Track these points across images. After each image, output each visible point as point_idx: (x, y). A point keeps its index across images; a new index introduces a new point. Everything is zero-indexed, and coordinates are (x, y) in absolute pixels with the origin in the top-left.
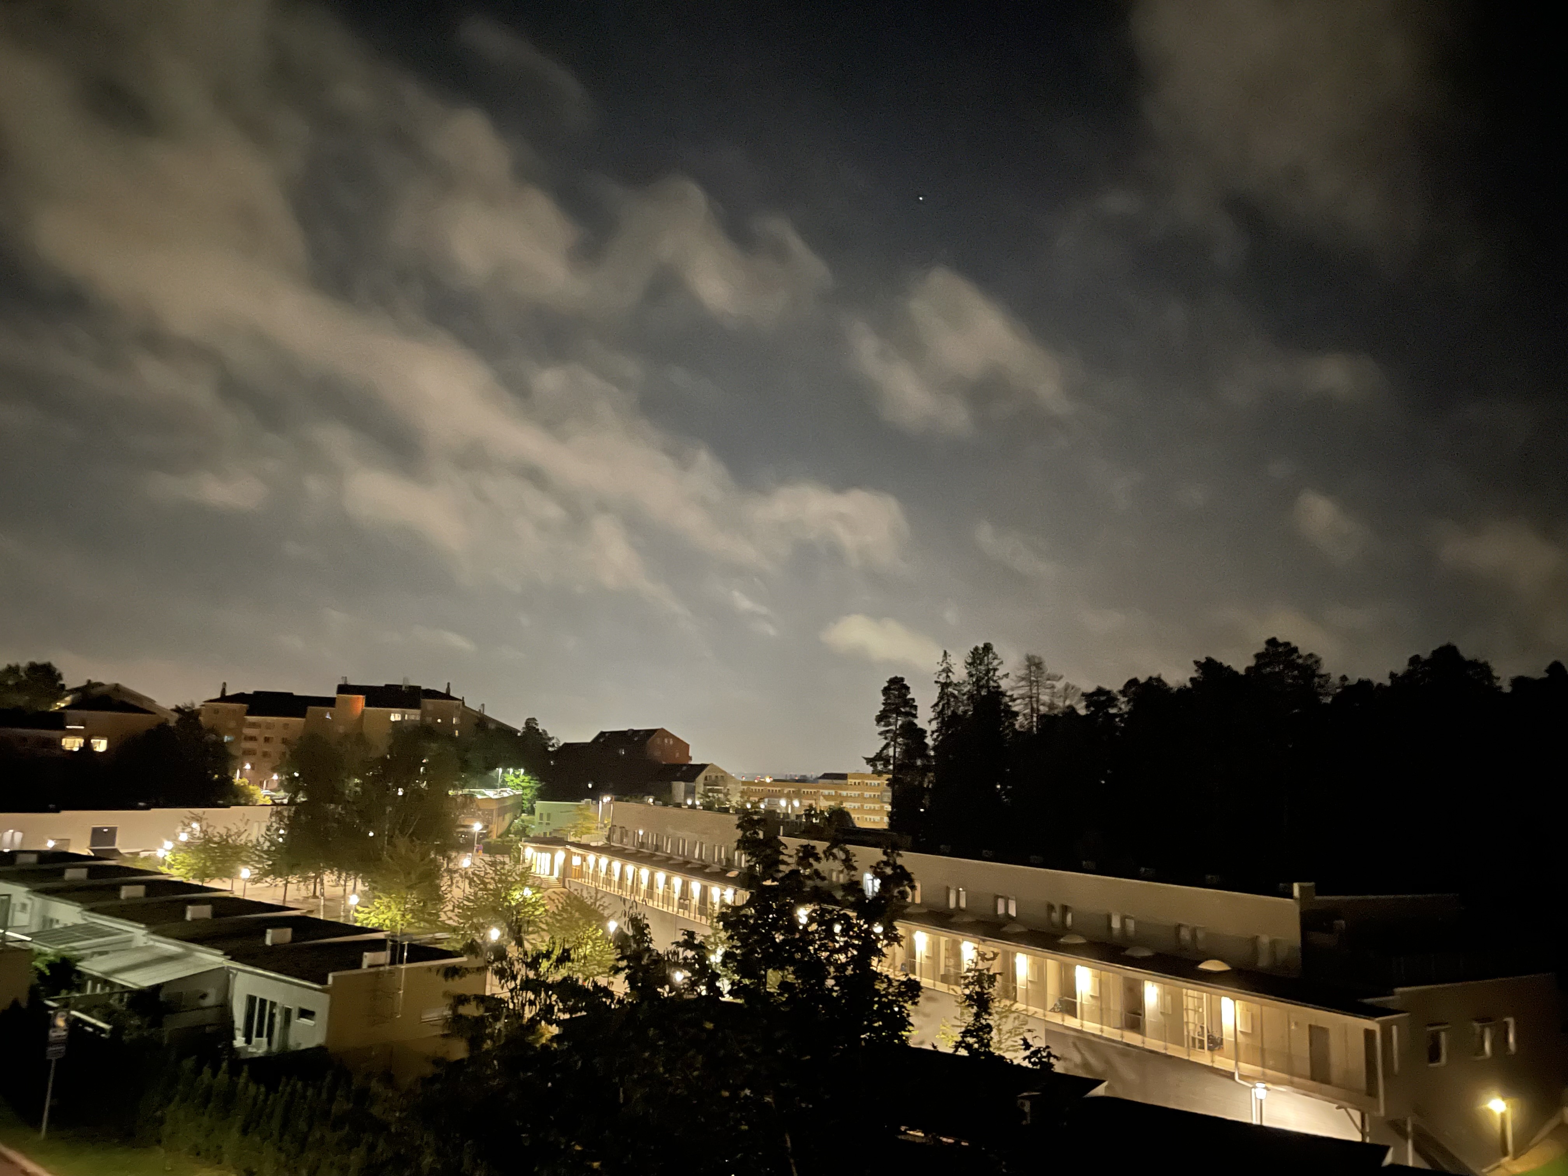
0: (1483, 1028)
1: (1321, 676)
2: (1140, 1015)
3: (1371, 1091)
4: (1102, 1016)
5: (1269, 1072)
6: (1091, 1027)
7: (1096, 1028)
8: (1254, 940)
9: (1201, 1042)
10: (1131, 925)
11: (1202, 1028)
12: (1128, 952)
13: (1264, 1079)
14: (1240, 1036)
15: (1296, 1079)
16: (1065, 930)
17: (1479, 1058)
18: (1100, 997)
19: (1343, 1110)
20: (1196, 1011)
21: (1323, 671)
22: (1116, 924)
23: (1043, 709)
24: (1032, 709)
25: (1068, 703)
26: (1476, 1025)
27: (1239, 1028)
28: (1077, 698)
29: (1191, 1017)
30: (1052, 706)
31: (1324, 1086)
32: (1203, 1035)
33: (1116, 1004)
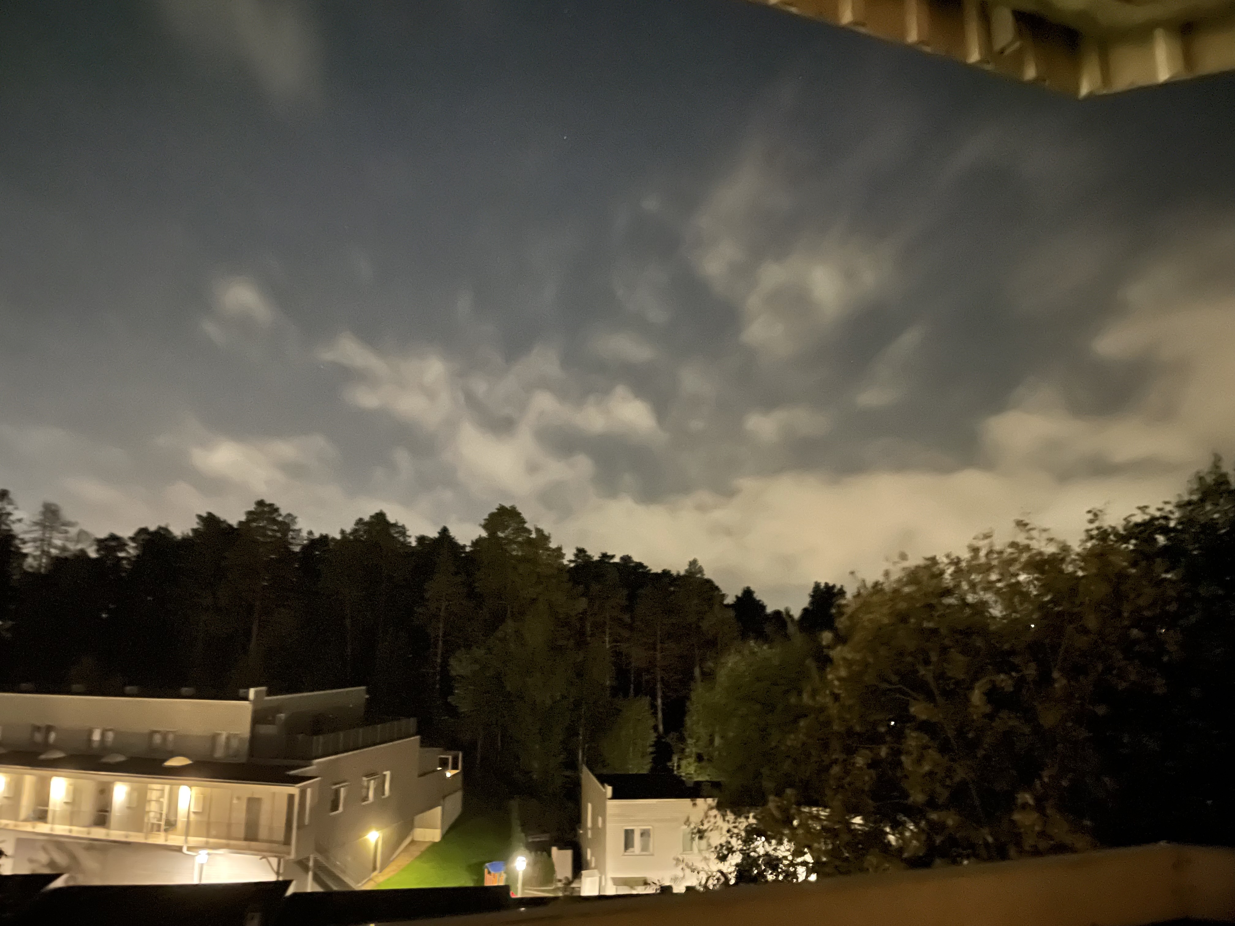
0: (369, 781)
1: (294, 531)
2: (107, 811)
3: (287, 842)
4: (72, 817)
5: (212, 840)
6: (61, 829)
7: (65, 830)
8: (214, 738)
9: (159, 826)
10: (110, 735)
11: (161, 814)
12: (105, 760)
13: (207, 846)
14: (192, 817)
15: (232, 842)
16: (46, 746)
17: (366, 803)
18: (73, 803)
19: (264, 860)
20: (157, 801)
21: (296, 527)
22: (96, 736)
23: (54, 551)
24: (43, 552)
25: (79, 547)
26: (365, 779)
27: (192, 809)
28: (88, 543)
29: (153, 807)
30: (64, 549)
31: (253, 844)
32: (160, 820)
33: (88, 807)
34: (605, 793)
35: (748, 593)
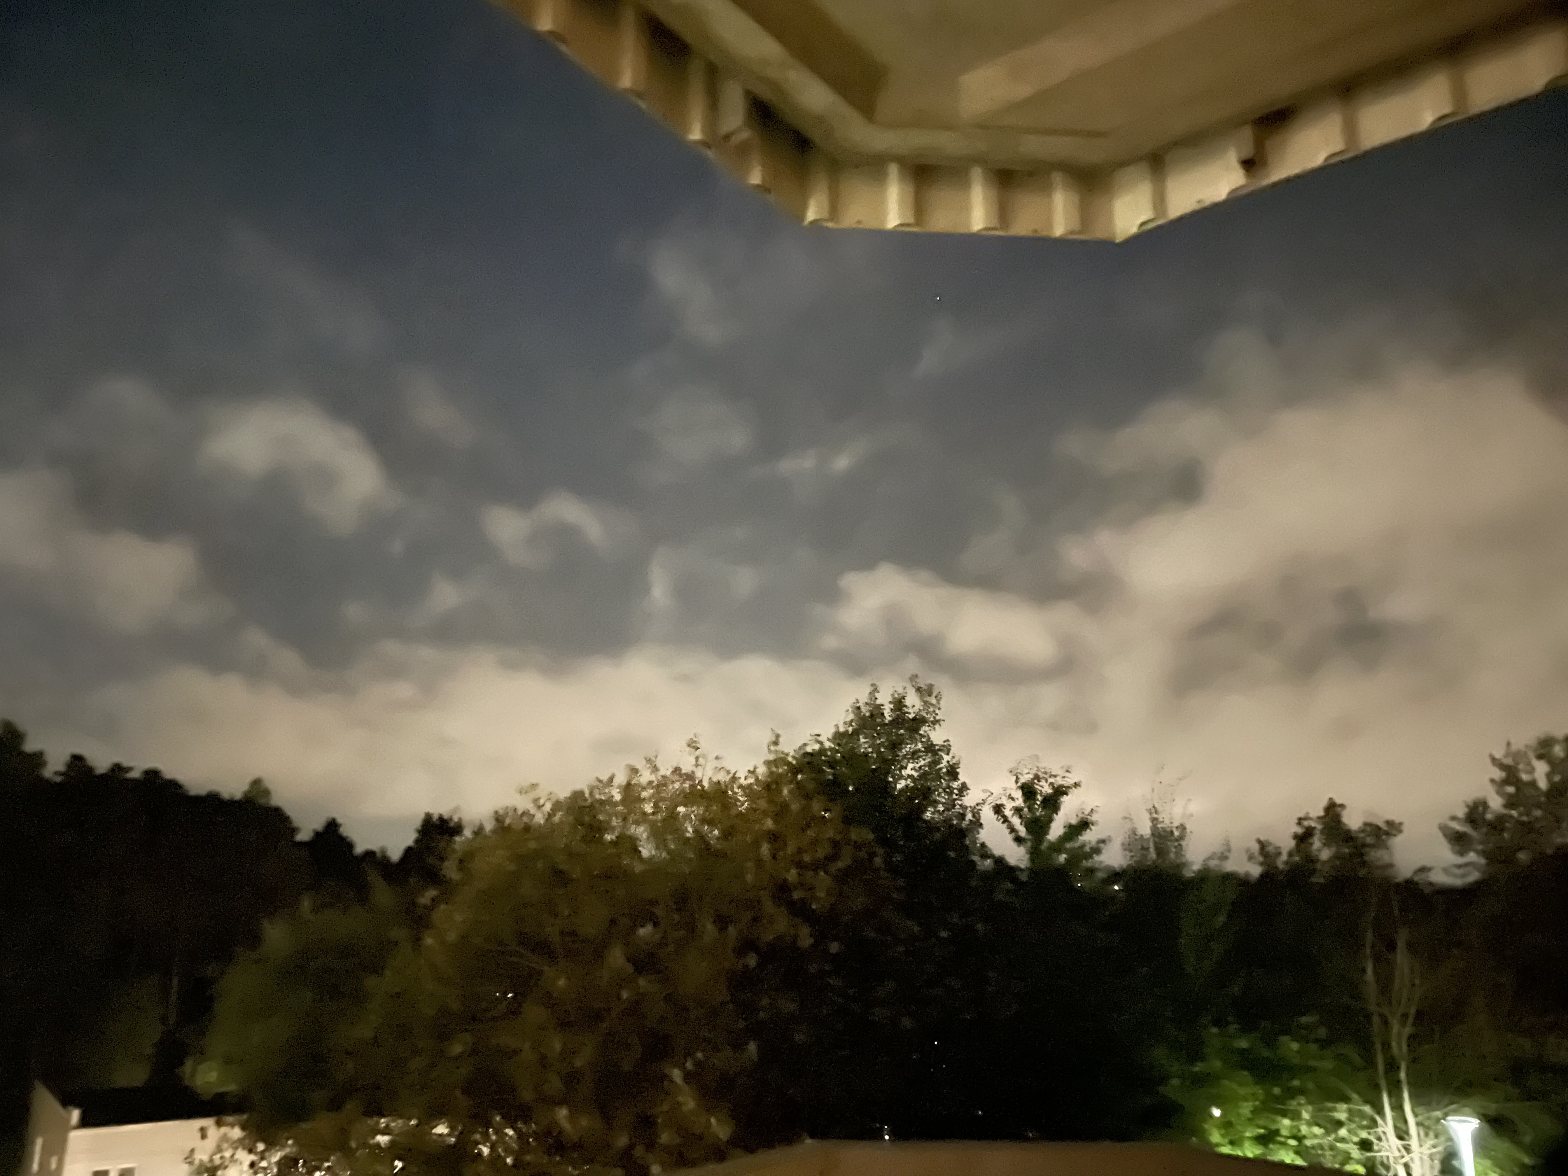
34: (68, 1120)
35: (332, 826)
